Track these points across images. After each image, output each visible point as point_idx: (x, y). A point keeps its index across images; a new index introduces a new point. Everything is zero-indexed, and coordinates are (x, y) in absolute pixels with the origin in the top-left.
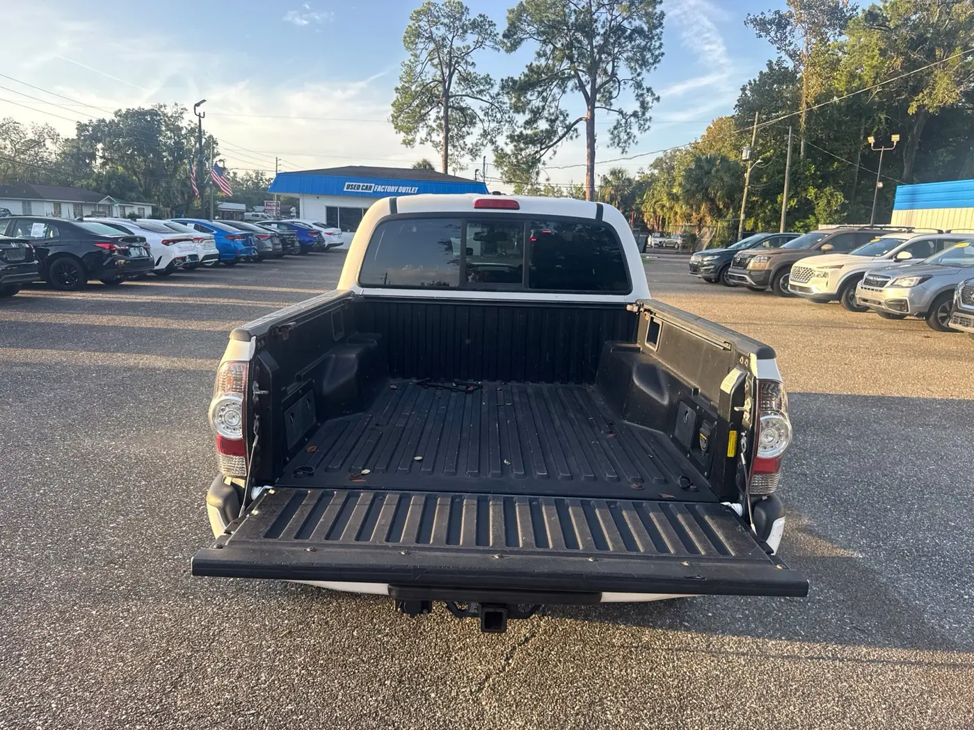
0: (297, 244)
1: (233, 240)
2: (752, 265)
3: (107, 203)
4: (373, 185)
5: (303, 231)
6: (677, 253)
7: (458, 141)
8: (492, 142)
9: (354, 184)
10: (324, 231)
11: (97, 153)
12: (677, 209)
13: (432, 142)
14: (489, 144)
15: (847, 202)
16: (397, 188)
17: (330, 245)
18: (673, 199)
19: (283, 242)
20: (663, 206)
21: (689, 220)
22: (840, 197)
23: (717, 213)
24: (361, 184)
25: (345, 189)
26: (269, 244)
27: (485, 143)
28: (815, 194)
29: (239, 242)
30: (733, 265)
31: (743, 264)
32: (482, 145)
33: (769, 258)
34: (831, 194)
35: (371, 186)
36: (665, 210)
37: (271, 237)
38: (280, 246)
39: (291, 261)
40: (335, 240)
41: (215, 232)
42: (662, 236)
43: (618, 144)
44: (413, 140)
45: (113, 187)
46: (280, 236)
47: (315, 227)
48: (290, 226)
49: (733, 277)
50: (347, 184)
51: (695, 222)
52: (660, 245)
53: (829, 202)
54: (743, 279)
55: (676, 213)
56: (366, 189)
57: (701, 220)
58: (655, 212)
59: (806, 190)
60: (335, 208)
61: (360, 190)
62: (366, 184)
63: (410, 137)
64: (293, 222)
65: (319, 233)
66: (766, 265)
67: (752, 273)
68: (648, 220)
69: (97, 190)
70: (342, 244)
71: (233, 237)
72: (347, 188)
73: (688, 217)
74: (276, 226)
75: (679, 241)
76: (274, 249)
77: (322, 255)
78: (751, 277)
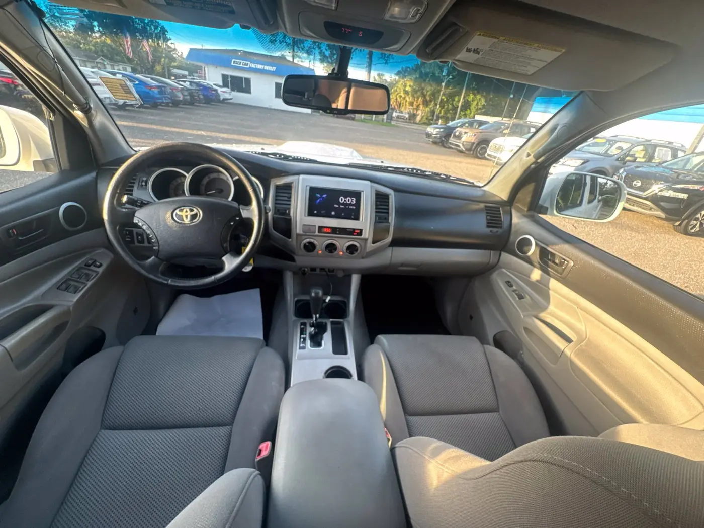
0: (201, 97)
1: (151, 89)
2: (464, 138)
3: (101, 61)
4: (249, 63)
5: (206, 89)
6: (406, 122)
7: (300, 45)
8: (319, 48)
9: (238, 61)
10: (220, 90)
11: (94, 28)
12: (408, 99)
13: (286, 43)
14: (317, 49)
15: (485, 104)
16: (263, 66)
17: (224, 99)
18: (406, 93)
19: (191, 94)
20: (401, 96)
21: (412, 105)
22: (483, 102)
23: (426, 103)
24: (242, 62)
25: (232, 64)
26: (180, 94)
27: (315, 47)
28: (473, 98)
29: (155, 92)
30: (453, 137)
31: (459, 137)
32: (313, 48)
33: (475, 135)
34: (480, 99)
35: (248, 64)
36: (401, 98)
37: (182, 89)
38: (188, 97)
39: (198, 108)
40: (227, 96)
41: (137, 82)
42: (399, 113)
43: (384, 58)
44: (275, 40)
45: (105, 51)
46: (188, 89)
47: (215, 87)
48: (198, 84)
49: (453, 144)
50: (233, 60)
51: (415, 106)
52: (398, 117)
53: (477, 103)
54: (458, 146)
55: (406, 101)
56: (245, 65)
57: (418, 106)
58: (396, 99)
59: (469, 95)
60: (227, 76)
61: (241, 66)
62: (245, 62)
63: (273, 38)
64: (200, 82)
65: (216, 90)
66: (473, 139)
67: (465, 143)
68: (393, 103)
69: (96, 52)
70: (231, 99)
71: (151, 87)
72: (234, 63)
73: (412, 104)
74: (188, 83)
75: (407, 116)
76: (184, 98)
77: (219, 105)
78: (463, 145)
